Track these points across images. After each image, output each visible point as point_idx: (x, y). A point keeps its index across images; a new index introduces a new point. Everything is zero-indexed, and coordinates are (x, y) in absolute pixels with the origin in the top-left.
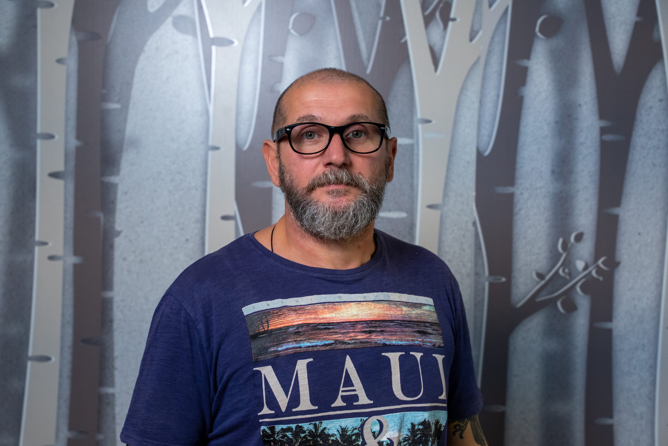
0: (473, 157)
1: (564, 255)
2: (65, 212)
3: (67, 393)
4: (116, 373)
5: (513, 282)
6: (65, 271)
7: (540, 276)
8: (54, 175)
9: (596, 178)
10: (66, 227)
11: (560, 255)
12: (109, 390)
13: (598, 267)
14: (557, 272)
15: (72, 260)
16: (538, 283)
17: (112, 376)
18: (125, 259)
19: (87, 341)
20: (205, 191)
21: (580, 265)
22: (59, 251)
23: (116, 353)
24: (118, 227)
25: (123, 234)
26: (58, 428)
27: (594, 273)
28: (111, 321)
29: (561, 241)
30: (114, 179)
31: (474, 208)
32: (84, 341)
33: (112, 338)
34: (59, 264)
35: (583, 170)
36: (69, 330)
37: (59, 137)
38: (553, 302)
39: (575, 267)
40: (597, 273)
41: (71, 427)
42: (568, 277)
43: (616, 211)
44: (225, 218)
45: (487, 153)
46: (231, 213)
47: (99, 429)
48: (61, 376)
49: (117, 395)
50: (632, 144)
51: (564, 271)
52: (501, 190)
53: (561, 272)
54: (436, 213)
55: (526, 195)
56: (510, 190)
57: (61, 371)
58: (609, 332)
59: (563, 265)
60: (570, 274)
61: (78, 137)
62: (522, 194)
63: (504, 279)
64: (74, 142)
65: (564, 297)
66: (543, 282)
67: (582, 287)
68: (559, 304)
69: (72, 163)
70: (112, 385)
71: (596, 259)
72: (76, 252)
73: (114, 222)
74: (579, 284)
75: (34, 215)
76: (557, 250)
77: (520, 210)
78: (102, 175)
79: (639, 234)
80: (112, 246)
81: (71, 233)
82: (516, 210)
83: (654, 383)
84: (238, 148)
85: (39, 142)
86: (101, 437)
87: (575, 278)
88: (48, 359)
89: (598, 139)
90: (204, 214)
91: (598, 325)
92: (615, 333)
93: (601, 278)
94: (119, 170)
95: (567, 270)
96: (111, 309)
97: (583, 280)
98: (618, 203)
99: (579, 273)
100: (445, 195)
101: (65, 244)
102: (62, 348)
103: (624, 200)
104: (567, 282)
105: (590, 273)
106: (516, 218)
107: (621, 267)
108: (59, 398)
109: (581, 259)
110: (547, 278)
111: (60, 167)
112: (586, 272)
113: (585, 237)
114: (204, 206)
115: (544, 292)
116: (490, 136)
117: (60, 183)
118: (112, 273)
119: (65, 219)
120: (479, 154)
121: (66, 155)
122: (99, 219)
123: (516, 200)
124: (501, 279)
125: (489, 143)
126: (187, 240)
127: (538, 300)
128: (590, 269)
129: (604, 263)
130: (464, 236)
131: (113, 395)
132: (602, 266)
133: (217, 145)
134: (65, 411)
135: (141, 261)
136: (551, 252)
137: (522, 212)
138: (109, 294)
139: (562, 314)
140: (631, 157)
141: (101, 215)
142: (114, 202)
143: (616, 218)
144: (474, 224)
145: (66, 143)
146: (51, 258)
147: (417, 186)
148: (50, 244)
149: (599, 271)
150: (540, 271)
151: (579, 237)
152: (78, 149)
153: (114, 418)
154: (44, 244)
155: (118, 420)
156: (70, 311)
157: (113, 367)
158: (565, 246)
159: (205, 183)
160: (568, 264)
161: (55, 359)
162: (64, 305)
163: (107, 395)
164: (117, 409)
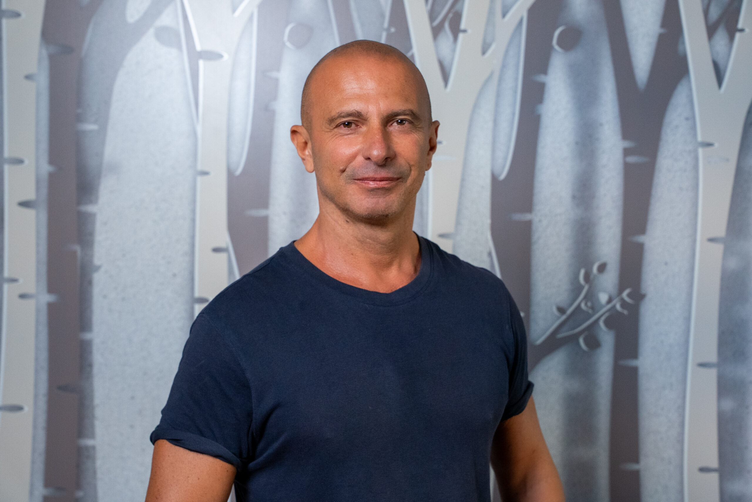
0: (488, 181)
1: (586, 288)
2: (38, 245)
3: (41, 446)
4: (97, 423)
5: (532, 316)
6: (38, 311)
7: (561, 310)
8: (25, 204)
9: (620, 203)
10: (38, 262)
11: (582, 288)
12: (89, 442)
13: (622, 300)
14: (579, 305)
15: (46, 298)
16: (559, 318)
17: (92, 426)
18: (105, 297)
19: (64, 388)
20: (193, 220)
21: (603, 298)
22: (31, 288)
23: (96, 401)
24: (97, 262)
25: (102, 270)
26: (32, 485)
27: (618, 307)
28: (91, 365)
29: (582, 272)
30: (90, 208)
31: (489, 237)
32: (60, 388)
33: (91, 385)
34: (31, 304)
35: (605, 195)
36: (44, 376)
37: (29, 162)
38: (574, 338)
39: (598, 300)
40: (622, 306)
41: (47, 484)
42: (590, 311)
43: (641, 239)
44: (216, 250)
45: (502, 177)
46: (223, 245)
47: (78, 486)
48: (35, 427)
49: (98, 448)
50: (657, 167)
51: (586, 304)
52: (518, 217)
53: (583, 306)
54: (448, 243)
55: (545, 223)
56: (527, 217)
57: (35, 421)
58: (635, 370)
59: (585, 297)
60: (592, 308)
61: (51, 162)
62: (540, 221)
64: (46, 168)
65: (586, 333)
66: (564, 317)
67: (606, 323)
68: (581, 341)
69: (44, 191)
70: (92, 436)
71: (621, 291)
72: (51, 290)
73: (92, 256)
74: (603, 318)
75: (3, 248)
76: (578, 281)
77: (538, 239)
78: (79, 203)
79: (666, 264)
80: (90, 283)
81: (44, 269)
82: (535, 239)
83: (682, 425)
84: (230, 173)
85: (7, 168)
86: (80, 494)
87: (597, 312)
88: (19, 408)
89: (621, 161)
90: (193, 246)
91: (623, 362)
92: (641, 371)
93: (626, 312)
94: (97, 198)
95: (589, 304)
96: (91, 352)
97: (607, 315)
98: (643, 230)
99: (602, 307)
100: (458, 223)
101: (38, 281)
102: (36, 396)
103: (649, 228)
104: (589, 316)
105: (614, 307)
106: (535, 247)
107: (647, 300)
108: (34, 450)
109: (605, 291)
110: (569, 312)
111: (30, 195)
112: (609, 306)
113: (608, 267)
114: (193, 237)
115: (565, 328)
116: (506, 159)
117: (31, 213)
118: (91, 312)
119: (38, 252)
120: (494, 178)
121: (38, 182)
122: (75, 252)
123: (534, 228)
125: (504, 166)
126: (175, 275)
127: (560, 336)
128: (614, 302)
129: (629, 295)
131: (94, 448)
132: (627, 299)
133: (206, 169)
134: (40, 465)
135: (123, 299)
136: (572, 284)
137: (542, 240)
138: (87, 336)
139: (584, 352)
140: (656, 181)
141: (77, 248)
142: (91, 234)
143: (640, 247)
144: (490, 254)
145: (37, 168)
146: (23, 296)
147: (427, 213)
148: (21, 281)
149: (624, 304)
150: (562, 305)
151: (602, 268)
152: (51, 175)
153: (95, 473)
154: (13, 280)
155: (99, 475)
156: (44, 355)
157: (93, 416)
158: (587, 277)
159: (193, 211)
160: (590, 296)
161: (28, 409)
162: (37, 348)
163: (87, 448)
164: (99, 463)
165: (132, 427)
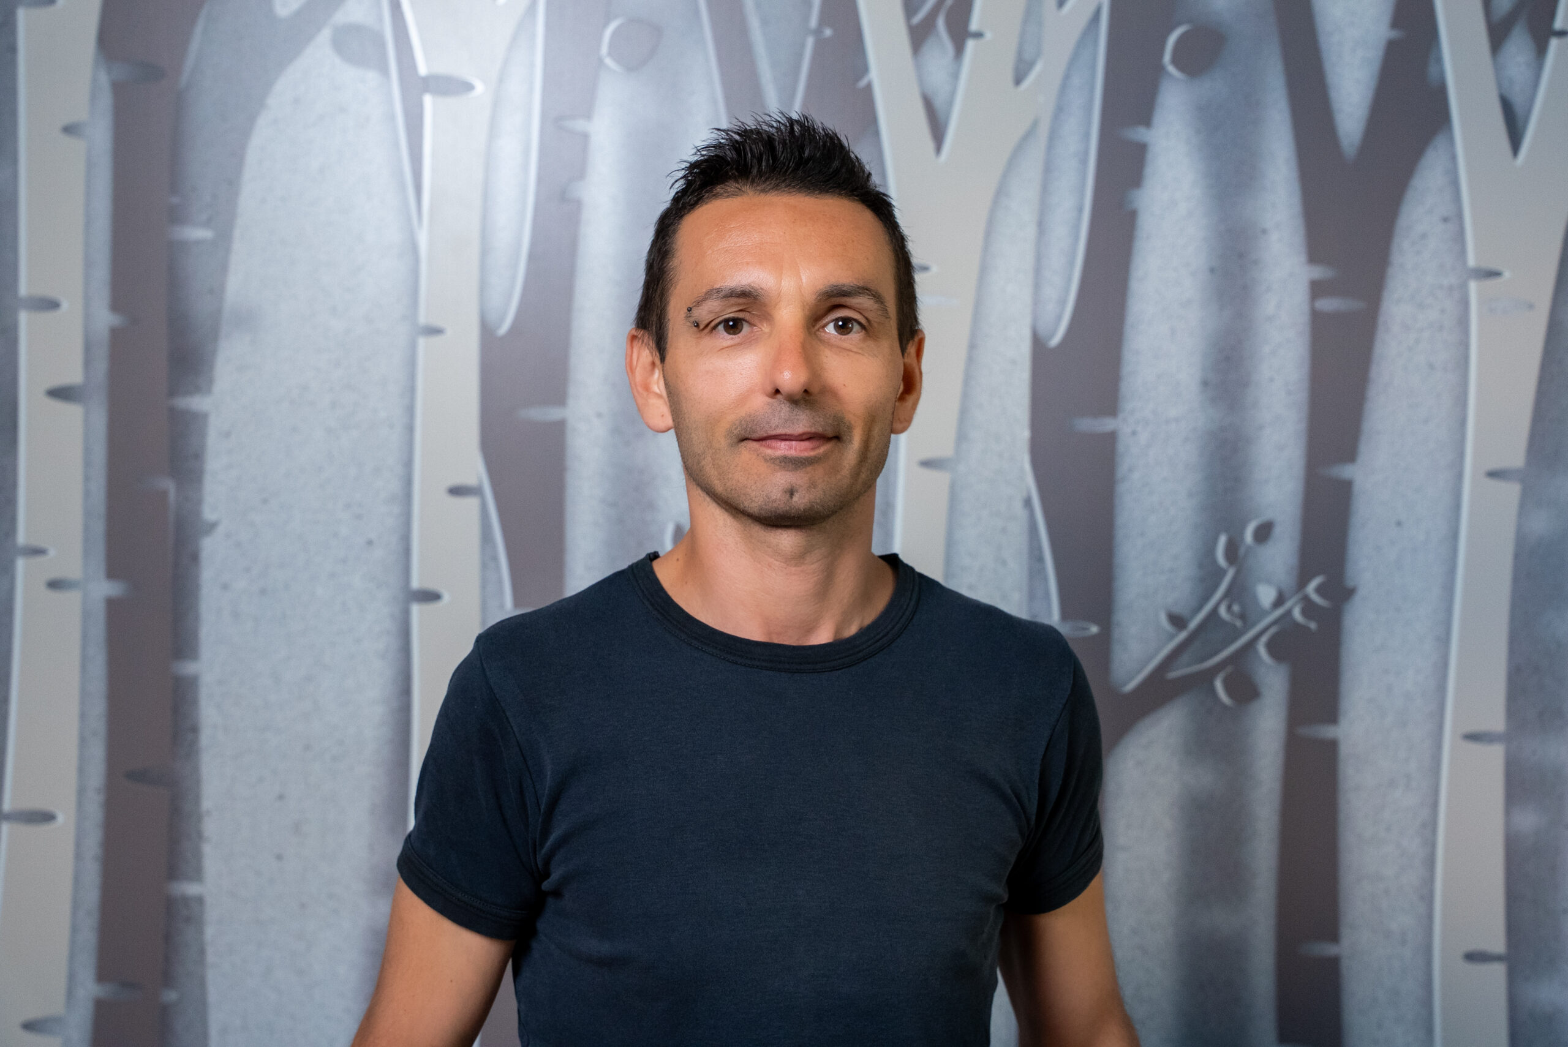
0: (1024, 349)
1: (1230, 573)
2: (87, 479)
3: (92, 896)
4: (207, 849)
5: (1116, 633)
6: (86, 615)
7: (1177, 621)
8: (60, 393)
9: (1302, 396)
10: (87, 514)
11: (1220, 573)
12: (191, 889)
13: (1306, 599)
14: (1215, 611)
15: (104, 589)
16: (1172, 637)
17: (198, 856)
18: (225, 587)
19: (138, 776)
20: (410, 429)
21: (1266, 595)
22: (73, 568)
23: (207, 804)
24: (209, 514)
25: (221, 530)
26: (72, 977)
27: (1297, 614)
28: (195, 730)
29: (1222, 540)
30: (196, 403)
31: (1027, 467)
32: (131, 775)
33: (196, 770)
34: (71, 600)
35: (1272, 380)
36: (98, 751)
37: (71, 307)
38: (1203, 681)
39: (1255, 599)
40: (1305, 612)
41: (103, 974)
42: (1239, 623)
43: (1347, 471)
44: (457, 491)
45: (1055, 341)
46: (470, 480)
47: (167, 979)
48: (78, 856)
49: (209, 901)
50: (1381, 319)
51: (1229, 608)
52: (1088, 425)
53: (1223, 611)
54: (940, 479)
55: (1143, 437)
56: (1107, 424)
57: (78, 845)
58: (1331, 748)
59: (1227, 594)
60: (1242, 616)
61: (116, 306)
62: (1134, 433)
63: (1094, 629)
64: (105, 319)
65: (1229, 669)
66: (1183, 635)
67: (1271, 647)
68: (1219, 685)
69: (101, 366)
70: (197, 875)
71: (1303, 581)
72: (113, 572)
73: (199, 502)
74: (1264, 639)
75: (14, 485)
76: (1214, 561)
77: (1131, 470)
78: (172, 393)
79: (1399, 524)
80: (195, 558)
81: (99, 528)
82: (1122, 470)
83: (1430, 862)
84: (486, 330)
85: (24, 318)
86: (171, 996)
87: (1253, 625)
88: (47, 817)
89: (1305, 308)
90: (408, 482)
91: (1307, 731)
92: (1344, 750)
93: (1313, 626)
94: (211, 381)
95: (1236, 608)
96: (195, 702)
97: (1273, 631)
98: (1350, 455)
99: (1265, 613)
100: (961, 437)
101: (86, 553)
102: (81, 791)
103: (1364, 448)
104: (1237, 634)
105: (1289, 613)
106: (1122, 488)
107: (1357, 600)
108: (76, 907)
109: (1269, 582)
110: (1193, 624)
111: (73, 375)
112: (1280, 611)
113: (1277, 531)
114: (409, 464)
115: (1185, 658)
116: (1063, 302)
117: (73, 412)
118: (197, 618)
119: (87, 494)
120: (1038, 343)
121: (88, 348)
122: (164, 494)
123: (1121, 447)
124: (1087, 629)
125: (1059, 318)
126: (370, 543)
127: (1173, 675)
128: (1288, 605)
129: (1319, 590)
130: (1004, 530)
131: (200, 900)
132: (1316, 598)
133: (437, 323)
134: (89, 936)
135: (263, 592)
136: (1201, 566)
137: (1136, 476)
138: (189, 668)
139: (1225, 707)
140: (1379, 349)
141: (169, 485)
142: (198, 456)
143: (1344, 490)
144: (1028, 503)
145: (88, 317)
146: (55, 585)
148: (52, 553)
149: (1309, 608)
150: (1178, 610)
151: (1264, 533)
152: (115, 334)
153: (202, 952)
154: (37, 552)
155: (211, 958)
156: (98, 708)
157: (200, 835)
158: (1233, 552)
159: (410, 410)
160: (1239, 592)
161: (65, 818)
162: (84, 694)
163: (186, 900)
164: (210, 932)
165: (279, 857)
